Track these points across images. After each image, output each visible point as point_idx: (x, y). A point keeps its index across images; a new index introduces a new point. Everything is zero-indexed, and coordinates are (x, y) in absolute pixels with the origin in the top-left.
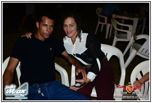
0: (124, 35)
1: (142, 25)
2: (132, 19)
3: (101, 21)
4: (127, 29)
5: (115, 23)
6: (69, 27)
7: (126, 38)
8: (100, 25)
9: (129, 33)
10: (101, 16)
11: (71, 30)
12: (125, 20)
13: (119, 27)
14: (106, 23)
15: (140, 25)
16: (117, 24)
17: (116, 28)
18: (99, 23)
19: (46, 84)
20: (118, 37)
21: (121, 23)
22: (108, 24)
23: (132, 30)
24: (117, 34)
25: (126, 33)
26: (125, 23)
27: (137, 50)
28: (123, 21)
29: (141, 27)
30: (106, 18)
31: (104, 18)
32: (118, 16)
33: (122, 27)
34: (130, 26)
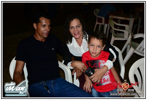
0: (121, 34)
1: (137, 25)
2: (128, 19)
3: (98, 22)
4: (124, 28)
5: (112, 23)
6: (76, 28)
7: (123, 37)
8: (98, 25)
9: (126, 32)
10: (98, 16)
11: (78, 31)
12: (122, 20)
13: (116, 26)
14: (103, 24)
15: (135, 25)
16: (114, 24)
17: (113, 28)
18: (97, 23)
19: (52, 81)
20: (115, 37)
21: (117, 23)
22: (106, 24)
23: (128, 30)
24: (115, 34)
25: (123, 32)
26: (121, 23)
27: (135, 48)
28: (119, 21)
29: (137, 27)
30: (103, 18)
31: (102, 19)
32: (115, 17)
33: (118, 27)
34: (126, 26)
